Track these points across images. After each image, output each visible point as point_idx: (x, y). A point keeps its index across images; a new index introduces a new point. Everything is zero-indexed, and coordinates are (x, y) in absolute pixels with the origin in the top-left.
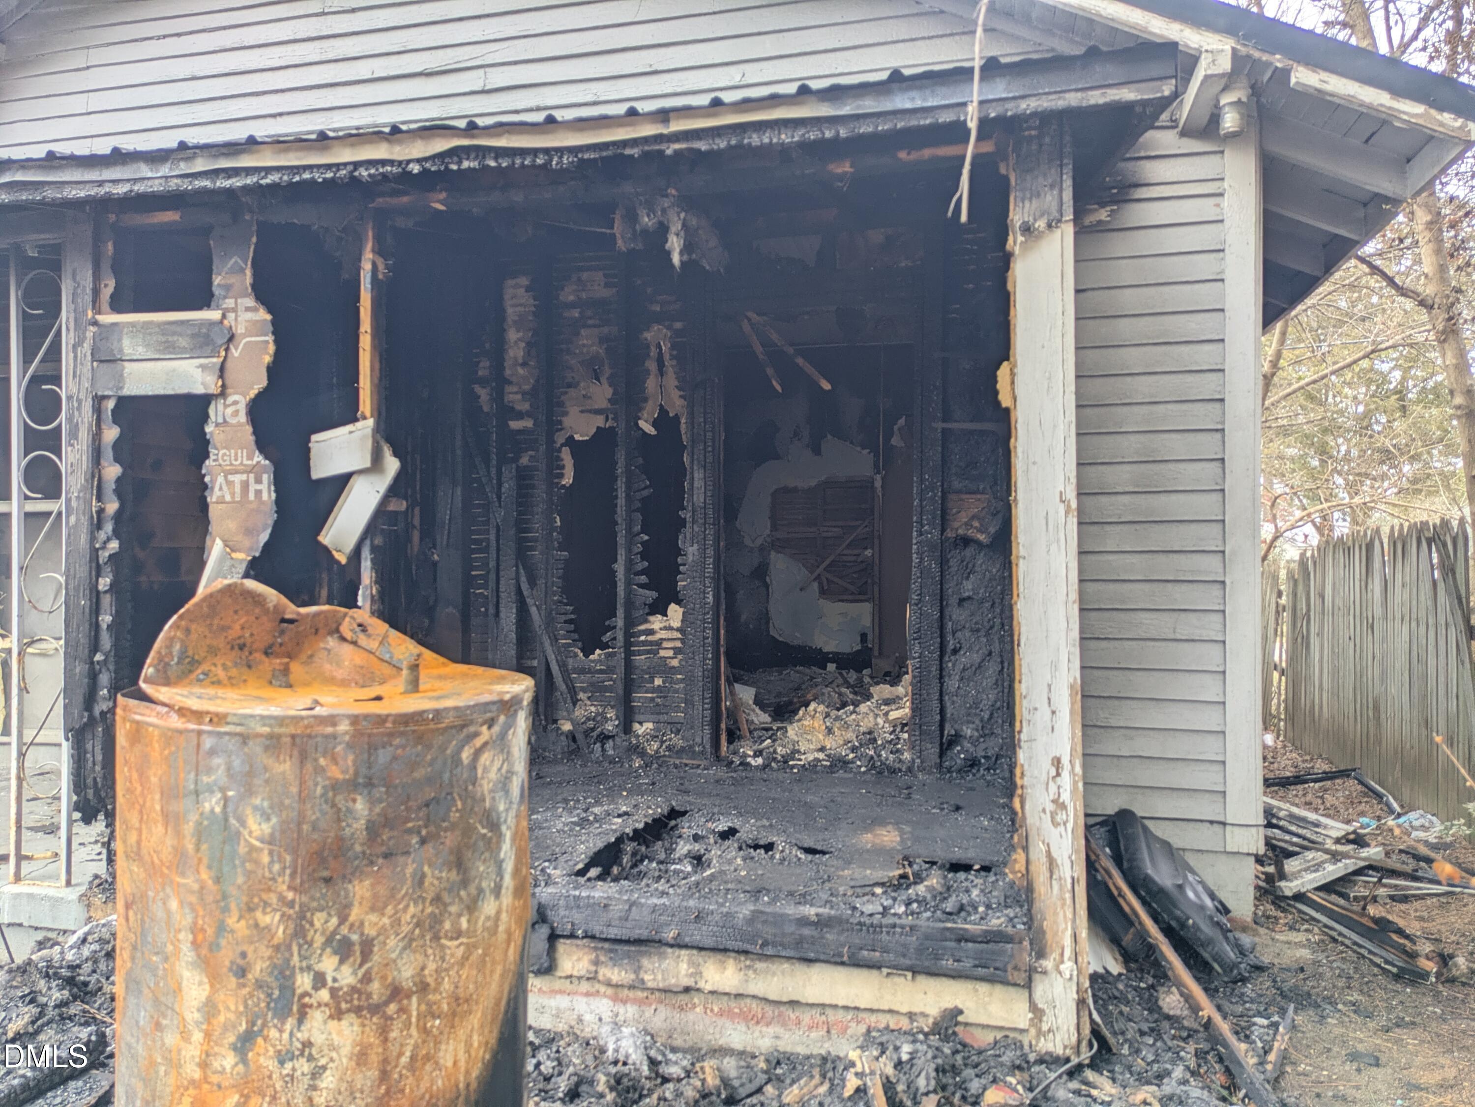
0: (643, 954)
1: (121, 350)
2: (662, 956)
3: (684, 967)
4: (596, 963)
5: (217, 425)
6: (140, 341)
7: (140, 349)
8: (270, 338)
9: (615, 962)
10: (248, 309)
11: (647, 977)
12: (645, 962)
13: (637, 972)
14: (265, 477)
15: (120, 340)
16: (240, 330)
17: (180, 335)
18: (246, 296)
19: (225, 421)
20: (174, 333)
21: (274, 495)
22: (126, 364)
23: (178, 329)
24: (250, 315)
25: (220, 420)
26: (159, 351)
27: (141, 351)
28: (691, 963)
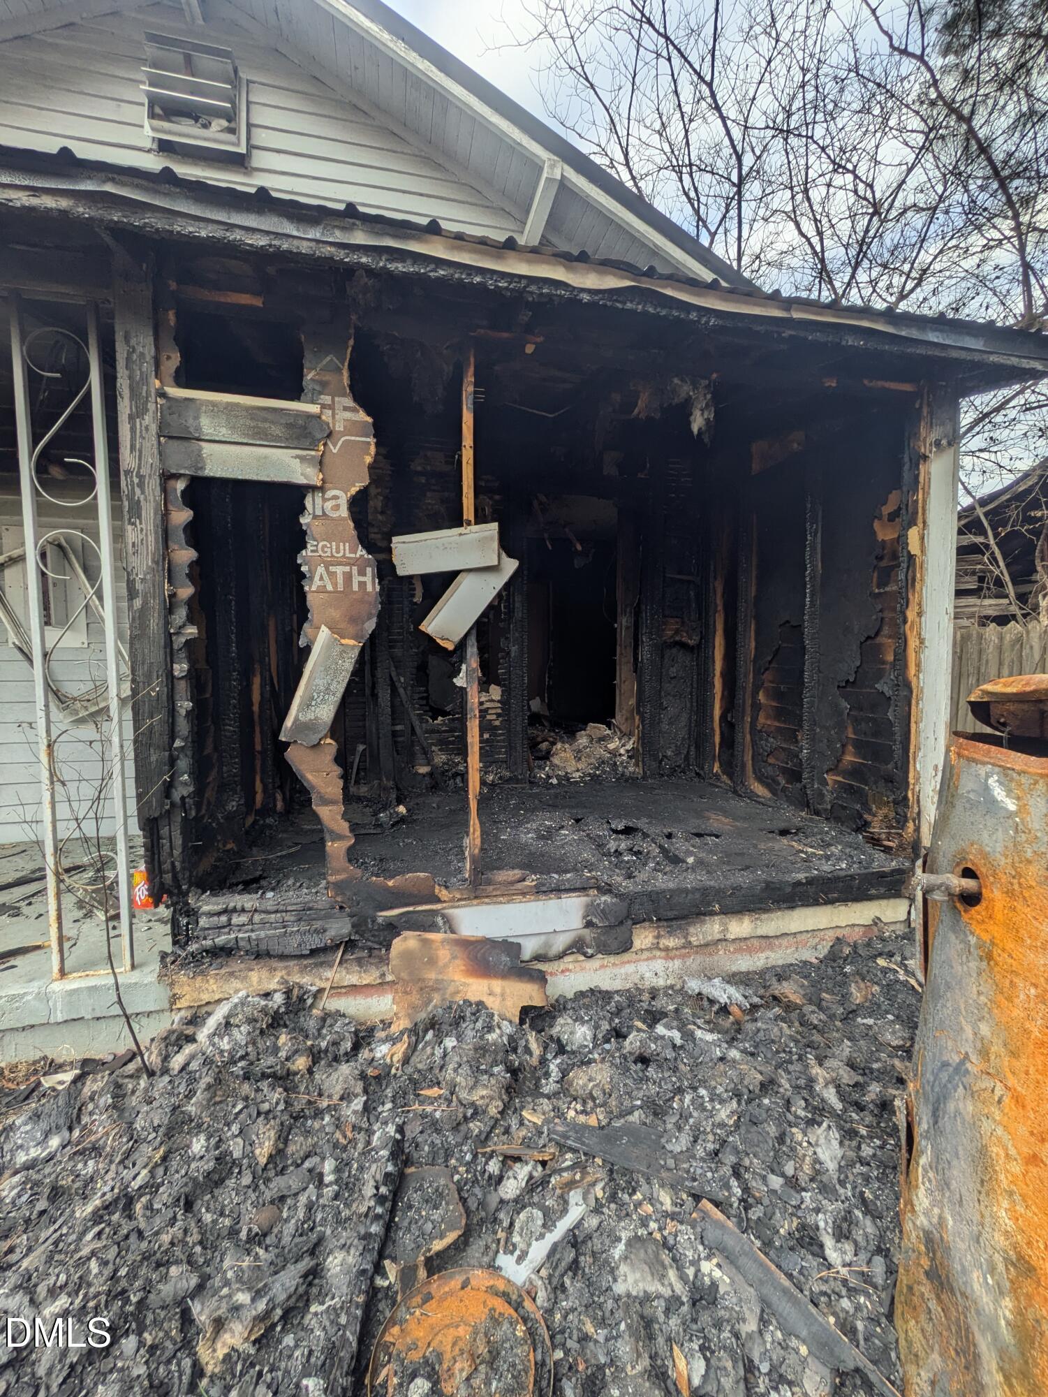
0: (689, 924)
1: (198, 429)
2: (703, 922)
3: (717, 927)
4: (658, 937)
5: (315, 517)
6: (223, 422)
7: (224, 431)
8: (372, 440)
9: (670, 933)
10: (346, 409)
11: (692, 939)
12: (692, 930)
13: (686, 938)
14: (369, 570)
15: (197, 418)
16: (339, 427)
17: (272, 422)
18: (344, 395)
19: (324, 514)
20: (265, 420)
21: (378, 588)
22: (203, 444)
23: (270, 416)
24: (348, 415)
25: (319, 512)
26: (247, 435)
27: (224, 433)
28: (722, 924)
